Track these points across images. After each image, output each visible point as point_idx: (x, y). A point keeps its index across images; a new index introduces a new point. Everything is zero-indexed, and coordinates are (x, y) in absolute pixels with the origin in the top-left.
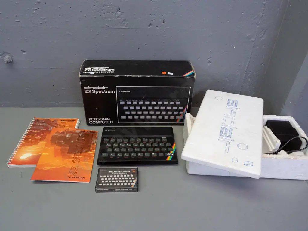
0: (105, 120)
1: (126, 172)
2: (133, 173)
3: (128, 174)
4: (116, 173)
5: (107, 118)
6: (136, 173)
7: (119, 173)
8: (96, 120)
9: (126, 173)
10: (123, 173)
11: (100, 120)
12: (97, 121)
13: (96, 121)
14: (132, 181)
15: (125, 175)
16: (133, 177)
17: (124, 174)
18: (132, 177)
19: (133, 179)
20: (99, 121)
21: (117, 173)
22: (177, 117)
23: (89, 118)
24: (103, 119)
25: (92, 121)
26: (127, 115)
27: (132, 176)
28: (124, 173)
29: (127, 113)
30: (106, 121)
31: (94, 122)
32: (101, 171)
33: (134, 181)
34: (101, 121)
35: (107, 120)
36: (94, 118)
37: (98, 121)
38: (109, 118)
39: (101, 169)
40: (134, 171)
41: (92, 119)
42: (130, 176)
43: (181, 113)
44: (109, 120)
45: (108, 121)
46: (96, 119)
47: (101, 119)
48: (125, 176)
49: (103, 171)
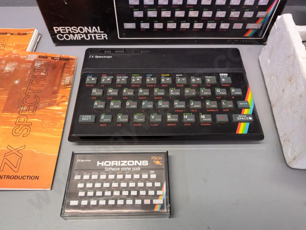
0: (90, 31)
1: (140, 164)
2: (157, 169)
3: (144, 169)
4: (114, 166)
5: (94, 28)
6: (163, 167)
7: (121, 167)
8: (69, 33)
9: (139, 169)
10: (132, 167)
11: (79, 33)
12: (74, 34)
13: (71, 35)
14: (156, 193)
15: (137, 173)
16: (157, 180)
17: (134, 169)
18: (153, 181)
19: (158, 184)
20: (77, 34)
21: (118, 167)
22: (250, 26)
23: (54, 28)
24: (85, 29)
25: (63, 34)
26: (138, 21)
27: (153, 176)
28: (134, 166)
29: (138, 14)
30: (93, 35)
31: (67, 37)
32: (78, 160)
33: (159, 193)
34: (83, 34)
35: (95, 33)
36: (66, 28)
37: (76, 35)
38: (98, 27)
39: (78, 156)
40: (158, 163)
41: (60, 29)
42: (149, 176)
43: (261, 14)
44: (99, 32)
45: (97, 35)
46: (70, 30)
47: (81, 30)
48: (137, 176)
49: (82, 161)
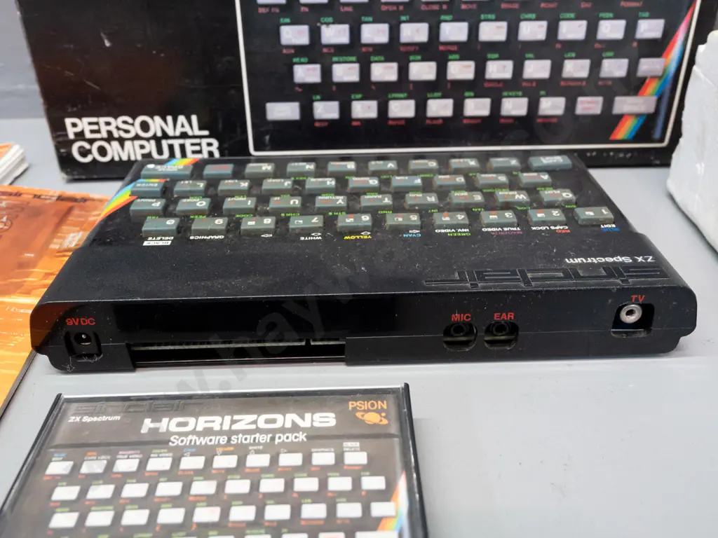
0: (170, 132)
1: (305, 423)
2: (369, 435)
3: (318, 437)
4: (208, 432)
5: (182, 119)
6: (394, 429)
7: (230, 433)
8: (110, 138)
9: (302, 437)
10: (274, 432)
11: (137, 137)
12: (121, 141)
13: (115, 144)
14: (366, 510)
15: (292, 448)
16: (372, 467)
17: (280, 438)
18: (356, 474)
19: (374, 483)
20: (133, 139)
21: (221, 433)
22: (624, 105)
23: (68, 121)
24: (156, 124)
25: (91, 141)
26: (306, 94)
27: (356, 456)
28: (283, 430)
29: (306, 73)
30: (176, 143)
31: (102, 151)
32: (72, 419)
33: (378, 509)
34: (148, 140)
35: (184, 135)
36: (102, 120)
37: (128, 144)
38: (194, 118)
39: (74, 406)
40: (372, 418)
41: (84, 124)
42: (340, 458)
43: (648, 66)
44: (197, 132)
45: (188, 142)
46: (112, 128)
47: (145, 127)
48: (290, 460)
49: (86, 419)
